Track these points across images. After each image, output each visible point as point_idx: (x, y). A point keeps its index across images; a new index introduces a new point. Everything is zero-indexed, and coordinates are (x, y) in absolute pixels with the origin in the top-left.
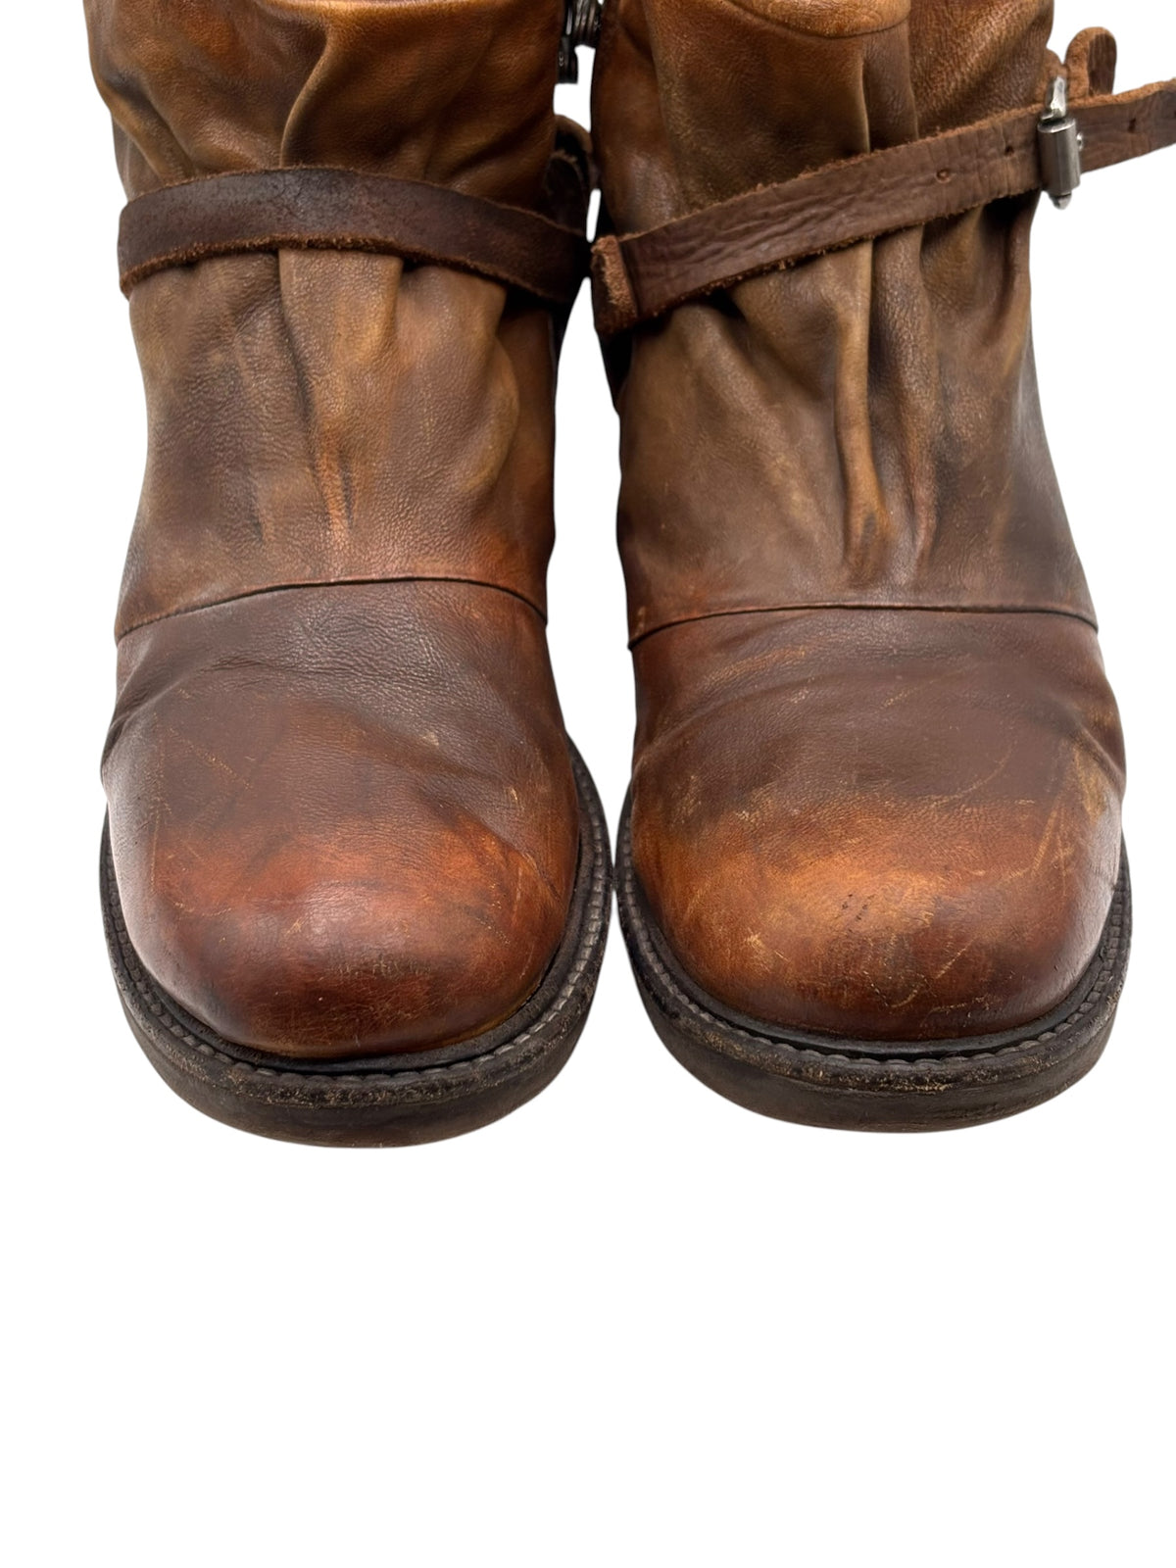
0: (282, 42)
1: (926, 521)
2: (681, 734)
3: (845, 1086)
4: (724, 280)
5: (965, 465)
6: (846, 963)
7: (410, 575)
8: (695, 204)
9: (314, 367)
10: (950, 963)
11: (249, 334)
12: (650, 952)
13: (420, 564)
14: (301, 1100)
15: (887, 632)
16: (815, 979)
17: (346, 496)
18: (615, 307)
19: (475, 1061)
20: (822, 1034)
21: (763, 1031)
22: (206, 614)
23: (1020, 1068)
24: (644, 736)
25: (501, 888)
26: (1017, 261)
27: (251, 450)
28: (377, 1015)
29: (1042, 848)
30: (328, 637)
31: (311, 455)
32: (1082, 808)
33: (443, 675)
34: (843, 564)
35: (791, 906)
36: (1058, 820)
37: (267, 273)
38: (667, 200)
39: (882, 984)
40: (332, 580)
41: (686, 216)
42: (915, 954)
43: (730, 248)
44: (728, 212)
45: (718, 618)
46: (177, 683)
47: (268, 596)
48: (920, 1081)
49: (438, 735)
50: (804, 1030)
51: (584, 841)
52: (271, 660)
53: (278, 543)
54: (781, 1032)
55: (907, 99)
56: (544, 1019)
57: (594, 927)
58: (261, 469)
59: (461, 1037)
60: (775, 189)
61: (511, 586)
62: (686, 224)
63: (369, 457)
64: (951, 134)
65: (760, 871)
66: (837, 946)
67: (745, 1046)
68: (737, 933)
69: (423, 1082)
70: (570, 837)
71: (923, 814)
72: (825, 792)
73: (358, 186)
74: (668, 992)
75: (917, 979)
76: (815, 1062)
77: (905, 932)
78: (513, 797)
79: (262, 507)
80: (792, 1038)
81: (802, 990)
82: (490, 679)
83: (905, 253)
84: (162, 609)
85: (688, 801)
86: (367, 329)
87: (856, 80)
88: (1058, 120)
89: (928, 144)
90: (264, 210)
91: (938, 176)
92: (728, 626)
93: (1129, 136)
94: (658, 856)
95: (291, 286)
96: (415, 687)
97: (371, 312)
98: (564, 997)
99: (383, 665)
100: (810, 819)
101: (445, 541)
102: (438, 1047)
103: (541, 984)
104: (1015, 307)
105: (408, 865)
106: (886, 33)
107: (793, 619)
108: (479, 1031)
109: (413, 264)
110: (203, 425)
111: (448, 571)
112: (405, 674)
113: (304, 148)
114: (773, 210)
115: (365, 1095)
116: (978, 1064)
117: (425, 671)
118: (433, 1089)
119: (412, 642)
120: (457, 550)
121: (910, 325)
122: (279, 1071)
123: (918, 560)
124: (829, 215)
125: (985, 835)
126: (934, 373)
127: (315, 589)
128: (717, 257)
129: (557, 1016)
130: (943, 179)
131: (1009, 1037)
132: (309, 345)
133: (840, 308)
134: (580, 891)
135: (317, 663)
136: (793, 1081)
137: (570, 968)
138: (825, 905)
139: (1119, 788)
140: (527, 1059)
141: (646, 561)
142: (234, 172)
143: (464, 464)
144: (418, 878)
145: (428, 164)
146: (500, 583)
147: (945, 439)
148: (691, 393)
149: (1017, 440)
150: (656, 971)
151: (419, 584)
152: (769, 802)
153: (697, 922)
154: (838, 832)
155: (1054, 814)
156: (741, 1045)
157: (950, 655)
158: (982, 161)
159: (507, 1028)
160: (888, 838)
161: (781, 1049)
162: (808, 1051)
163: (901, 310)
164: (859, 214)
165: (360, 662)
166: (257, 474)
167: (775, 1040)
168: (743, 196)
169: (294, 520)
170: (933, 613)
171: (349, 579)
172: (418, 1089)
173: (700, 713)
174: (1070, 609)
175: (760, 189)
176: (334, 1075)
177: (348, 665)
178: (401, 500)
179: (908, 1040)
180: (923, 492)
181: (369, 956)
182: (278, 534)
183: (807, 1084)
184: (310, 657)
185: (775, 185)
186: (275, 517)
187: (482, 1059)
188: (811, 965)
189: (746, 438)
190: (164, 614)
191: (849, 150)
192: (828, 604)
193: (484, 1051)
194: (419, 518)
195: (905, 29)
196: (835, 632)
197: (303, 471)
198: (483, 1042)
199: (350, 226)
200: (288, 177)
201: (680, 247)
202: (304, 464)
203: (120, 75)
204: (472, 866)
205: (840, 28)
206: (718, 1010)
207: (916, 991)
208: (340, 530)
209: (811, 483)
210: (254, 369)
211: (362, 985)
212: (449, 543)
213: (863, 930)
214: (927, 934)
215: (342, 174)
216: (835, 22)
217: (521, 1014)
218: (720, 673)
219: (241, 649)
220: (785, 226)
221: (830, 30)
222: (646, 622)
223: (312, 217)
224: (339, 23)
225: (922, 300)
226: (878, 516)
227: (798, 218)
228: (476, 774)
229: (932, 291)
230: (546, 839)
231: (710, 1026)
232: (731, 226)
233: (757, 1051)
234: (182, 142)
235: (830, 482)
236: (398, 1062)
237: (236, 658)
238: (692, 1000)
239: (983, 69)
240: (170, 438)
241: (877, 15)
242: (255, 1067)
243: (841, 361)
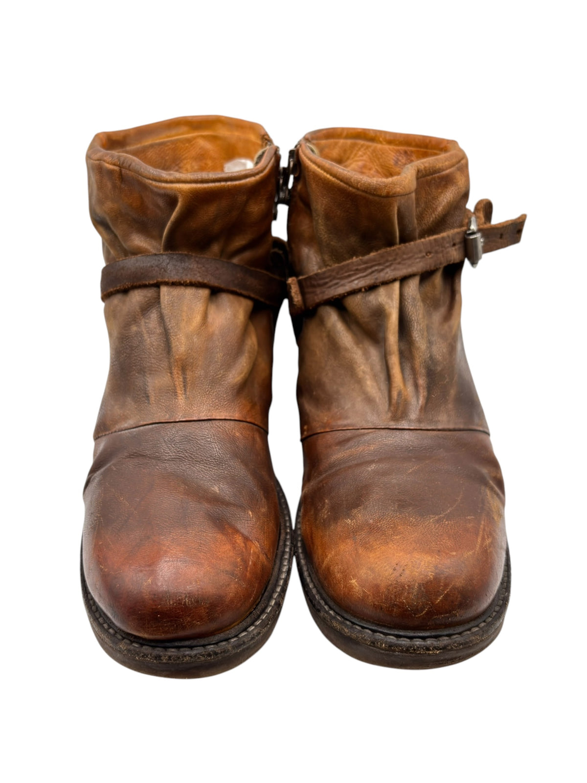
0: (161, 202)
1: (423, 393)
2: (321, 481)
3: (394, 651)
4: (340, 295)
5: (438, 370)
6: (395, 596)
7: (209, 418)
8: (328, 265)
9: (173, 333)
10: (442, 597)
11: (148, 319)
12: (308, 577)
13: (214, 413)
14: (151, 659)
15: (407, 440)
16: (381, 603)
17: (184, 385)
18: (296, 305)
19: (229, 641)
20: (384, 626)
21: (358, 623)
22: (126, 433)
23: (471, 641)
24: (307, 478)
25: (243, 560)
26: (457, 288)
27: (146, 366)
28: (184, 623)
29: (479, 540)
30: (174, 444)
31: (170, 368)
32: (493, 518)
33: (222, 461)
34: (388, 411)
35: (370, 568)
36: (484, 525)
37: (155, 295)
38: (315, 265)
39: (411, 606)
40: (177, 420)
41: (324, 270)
42: (426, 592)
43: (342, 282)
44: (341, 268)
45: (337, 432)
46: (111, 463)
47: (150, 426)
48: (428, 649)
49: (218, 487)
50: (376, 624)
51: (282, 528)
52: (150, 455)
53: (156, 404)
54: (365, 624)
55: (414, 224)
56: (261, 617)
57: (285, 569)
58: (150, 374)
59: (223, 630)
60: (360, 259)
61: (253, 421)
62: (324, 273)
63: (194, 369)
64: (432, 238)
65: (356, 549)
66: (391, 588)
67: (350, 630)
68: (346, 577)
69: (205, 652)
70: (275, 530)
71: (427, 524)
72: (384, 513)
73: (193, 260)
74: (316, 599)
75: (427, 604)
76: (381, 640)
77: (422, 582)
78: (250, 515)
79: (150, 389)
80: (371, 627)
81: (375, 607)
82: (241, 462)
83: (413, 286)
84: (109, 430)
85: (324, 512)
86: (195, 317)
87: (394, 215)
88: (473, 233)
89: (422, 242)
90: (154, 270)
91: (426, 255)
92: (340, 435)
93: (500, 240)
94: (312, 534)
95: (165, 300)
96: (210, 466)
97: (196, 311)
98: (270, 606)
99: (196, 457)
100: (378, 525)
101: (225, 403)
102: (213, 635)
103: (261, 600)
104: (456, 307)
105: (201, 551)
106: (406, 196)
107: (368, 433)
108: (231, 627)
109: (215, 292)
110: (128, 355)
111: (226, 416)
112: (206, 460)
113: (171, 245)
114: (359, 267)
115: (179, 658)
116: (453, 641)
117: (214, 459)
118: (209, 655)
119: (209, 447)
120: (230, 407)
121: (415, 314)
122: (142, 645)
123: (420, 409)
124: (382, 270)
125: (455, 535)
126: (425, 333)
127: (170, 424)
128: (337, 286)
129: (267, 616)
130: (428, 256)
131: (467, 627)
132: (171, 324)
133: (387, 307)
134: (279, 552)
135: (169, 456)
136: (371, 647)
137: (274, 591)
138: (385, 569)
139: (503, 503)
140: (253, 638)
141: (308, 407)
142: (143, 255)
143: (234, 372)
144: (205, 558)
145: (222, 252)
146: (248, 420)
147: (430, 360)
148: (325, 340)
149: (458, 360)
150: (310, 586)
151: (213, 422)
152: (360, 516)
153: (328, 569)
154: (391, 532)
155: (483, 522)
156: (348, 629)
157: (434, 450)
158: (443, 249)
159: (244, 624)
160: (413, 536)
161: (366, 632)
162: (378, 634)
163: (411, 308)
164: (395, 269)
165: (187, 455)
166: (148, 376)
167: (363, 628)
168: (348, 262)
169: (163, 395)
170: (425, 432)
171: (184, 419)
172: (203, 655)
173: (330, 472)
174: (481, 429)
175: (355, 259)
176: (166, 648)
177: (182, 457)
178: (207, 387)
179: (422, 630)
180: (422, 381)
181: (181, 596)
182: (156, 401)
183: (377, 650)
184: (166, 453)
185: (361, 258)
186: (155, 393)
187: (232, 640)
188: (379, 596)
189: (348, 358)
190: (110, 432)
191: (391, 243)
192: (383, 427)
193: (233, 636)
194: (214, 394)
195: (413, 195)
196: (386, 439)
197: (167, 375)
198: (233, 632)
199: (189, 276)
200: (164, 257)
201: (322, 282)
202: (168, 372)
203: (99, 217)
204: (230, 550)
205: (388, 193)
206: (337, 610)
207: (426, 609)
208: (182, 399)
209: (375, 376)
210: (149, 333)
211: (177, 610)
212: (227, 404)
213: (403, 581)
214: (431, 583)
215: (186, 255)
216: (386, 191)
217: (251, 617)
218: (338, 455)
219: (138, 449)
220: (364, 274)
221: (384, 193)
222: (307, 432)
223: (174, 272)
224: (183, 193)
225: (420, 304)
226: (403, 391)
227: (370, 271)
228: (234, 505)
229: (424, 300)
230: (264, 533)
231: (334, 618)
232: (343, 274)
233: (356, 632)
234: (123, 243)
235: (382, 377)
236: (194, 643)
237: (136, 453)
238: (326, 604)
239: (444, 213)
240: (116, 360)
241: (403, 189)
242: (132, 642)
243: (387, 328)
